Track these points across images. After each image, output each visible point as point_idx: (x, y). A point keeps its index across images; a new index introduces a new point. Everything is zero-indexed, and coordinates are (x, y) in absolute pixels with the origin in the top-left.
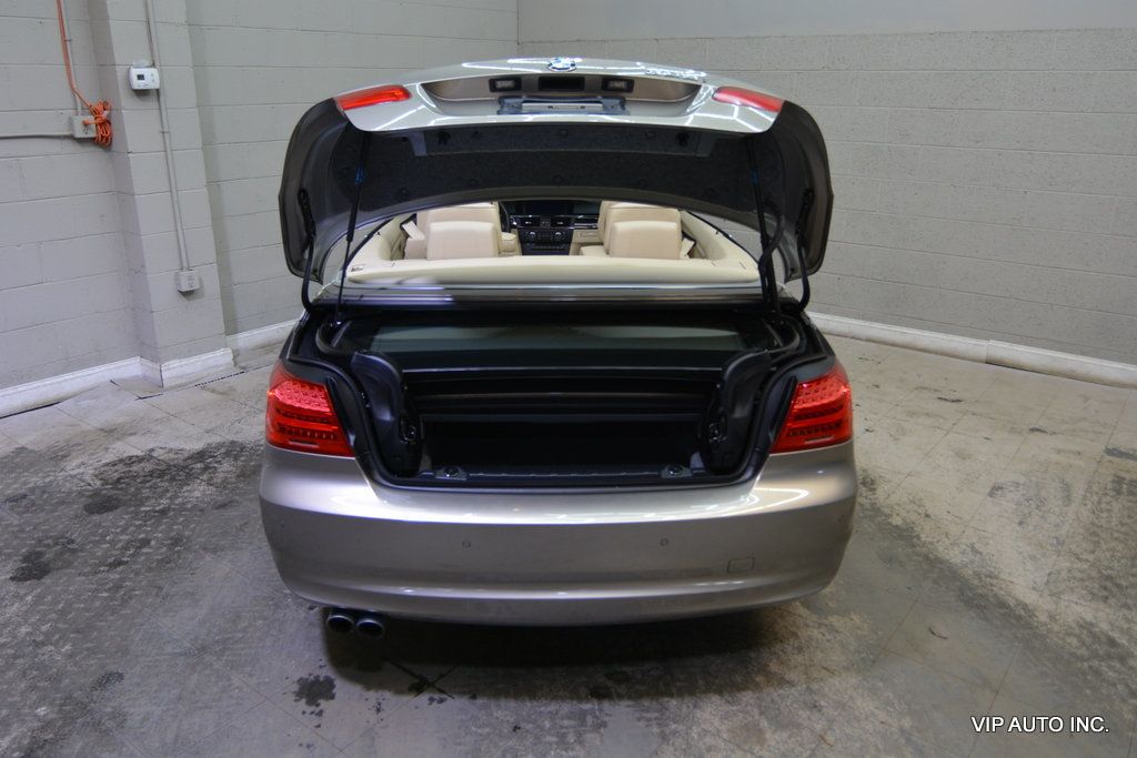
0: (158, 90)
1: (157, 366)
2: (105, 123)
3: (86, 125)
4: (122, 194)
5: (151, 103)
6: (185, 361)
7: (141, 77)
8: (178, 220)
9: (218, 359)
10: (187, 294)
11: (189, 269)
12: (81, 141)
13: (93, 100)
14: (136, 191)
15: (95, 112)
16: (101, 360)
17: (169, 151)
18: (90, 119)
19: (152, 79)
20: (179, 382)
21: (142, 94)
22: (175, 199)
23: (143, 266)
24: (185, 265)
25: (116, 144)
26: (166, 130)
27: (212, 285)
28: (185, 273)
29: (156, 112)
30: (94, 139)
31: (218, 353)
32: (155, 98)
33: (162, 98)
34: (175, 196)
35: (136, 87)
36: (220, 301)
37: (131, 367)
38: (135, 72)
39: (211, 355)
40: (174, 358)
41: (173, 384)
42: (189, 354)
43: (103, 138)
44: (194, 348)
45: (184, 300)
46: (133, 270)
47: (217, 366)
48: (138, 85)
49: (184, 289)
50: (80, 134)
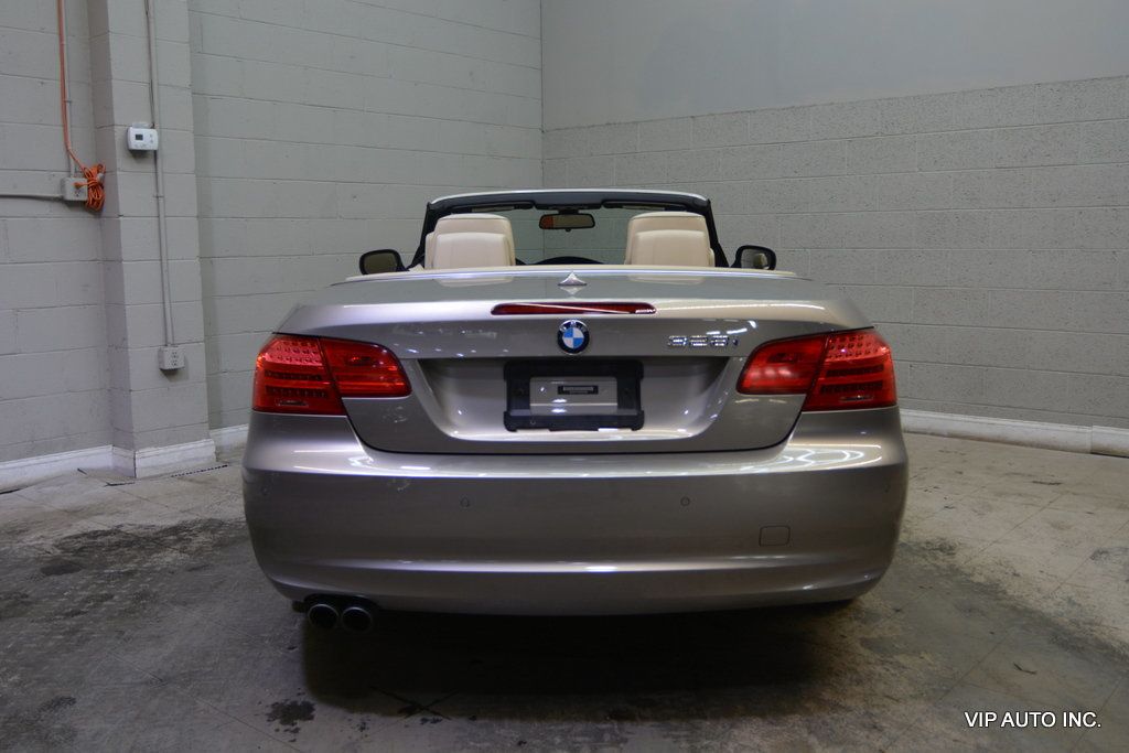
0: (155, 152)
1: (130, 454)
2: (97, 187)
3: (78, 187)
4: (109, 263)
5: (148, 166)
6: (161, 450)
7: (139, 137)
8: (166, 291)
9: (198, 451)
10: (170, 373)
11: (173, 345)
12: (71, 204)
13: (88, 162)
14: (124, 257)
15: (88, 175)
16: (69, 445)
17: (162, 216)
18: (83, 181)
19: (150, 140)
20: (154, 473)
21: (139, 155)
22: (164, 269)
23: (125, 339)
24: (170, 340)
25: (106, 210)
26: (161, 194)
27: (196, 364)
28: (169, 349)
29: (152, 175)
30: (84, 202)
31: (201, 444)
32: (152, 160)
33: (159, 161)
34: (165, 265)
35: (133, 147)
36: (205, 385)
37: (101, 457)
38: (133, 132)
39: (191, 445)
40: (150, 446)
41: (147, 475)
42: (168, 442)
43: (93, 202)
44: (173, 437)
45: (165, 381)
46: (114, 345)
47: (197, 459)
48: (135, 144)
49: (168, 366)
50: (70, 196)
